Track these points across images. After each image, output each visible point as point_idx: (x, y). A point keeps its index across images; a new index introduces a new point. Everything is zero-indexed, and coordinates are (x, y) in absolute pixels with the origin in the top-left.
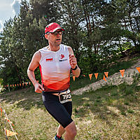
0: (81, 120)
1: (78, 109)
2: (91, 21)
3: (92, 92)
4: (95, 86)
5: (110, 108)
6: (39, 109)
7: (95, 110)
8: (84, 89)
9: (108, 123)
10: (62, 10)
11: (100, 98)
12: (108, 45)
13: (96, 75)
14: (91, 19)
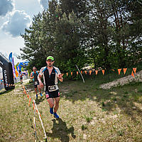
0: (107, 114)
1: (105, 103)
2: (119, 17)
3: (120, 87)
4: (123, 81)
5: (136, 104)
6: (68, 101)
7: (122, 105)
8: (112, 84)
9: (133, 119)
10: (90, 5)
11: (127, 93)
12: (135, 41)
13: (125, 70)
14: (119, 15)
